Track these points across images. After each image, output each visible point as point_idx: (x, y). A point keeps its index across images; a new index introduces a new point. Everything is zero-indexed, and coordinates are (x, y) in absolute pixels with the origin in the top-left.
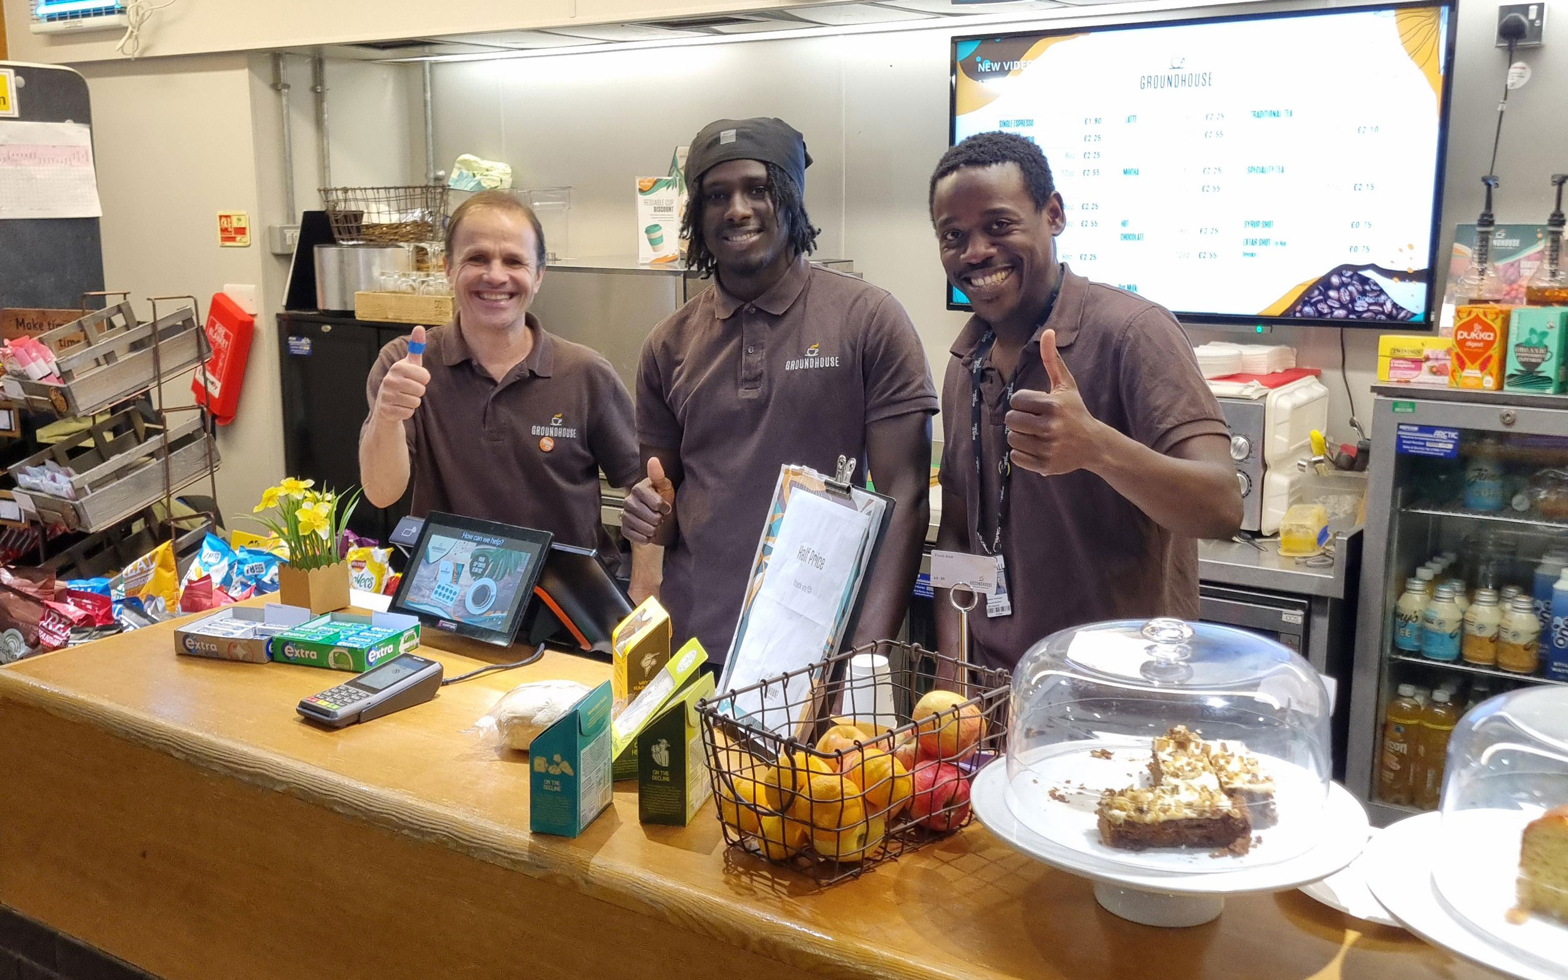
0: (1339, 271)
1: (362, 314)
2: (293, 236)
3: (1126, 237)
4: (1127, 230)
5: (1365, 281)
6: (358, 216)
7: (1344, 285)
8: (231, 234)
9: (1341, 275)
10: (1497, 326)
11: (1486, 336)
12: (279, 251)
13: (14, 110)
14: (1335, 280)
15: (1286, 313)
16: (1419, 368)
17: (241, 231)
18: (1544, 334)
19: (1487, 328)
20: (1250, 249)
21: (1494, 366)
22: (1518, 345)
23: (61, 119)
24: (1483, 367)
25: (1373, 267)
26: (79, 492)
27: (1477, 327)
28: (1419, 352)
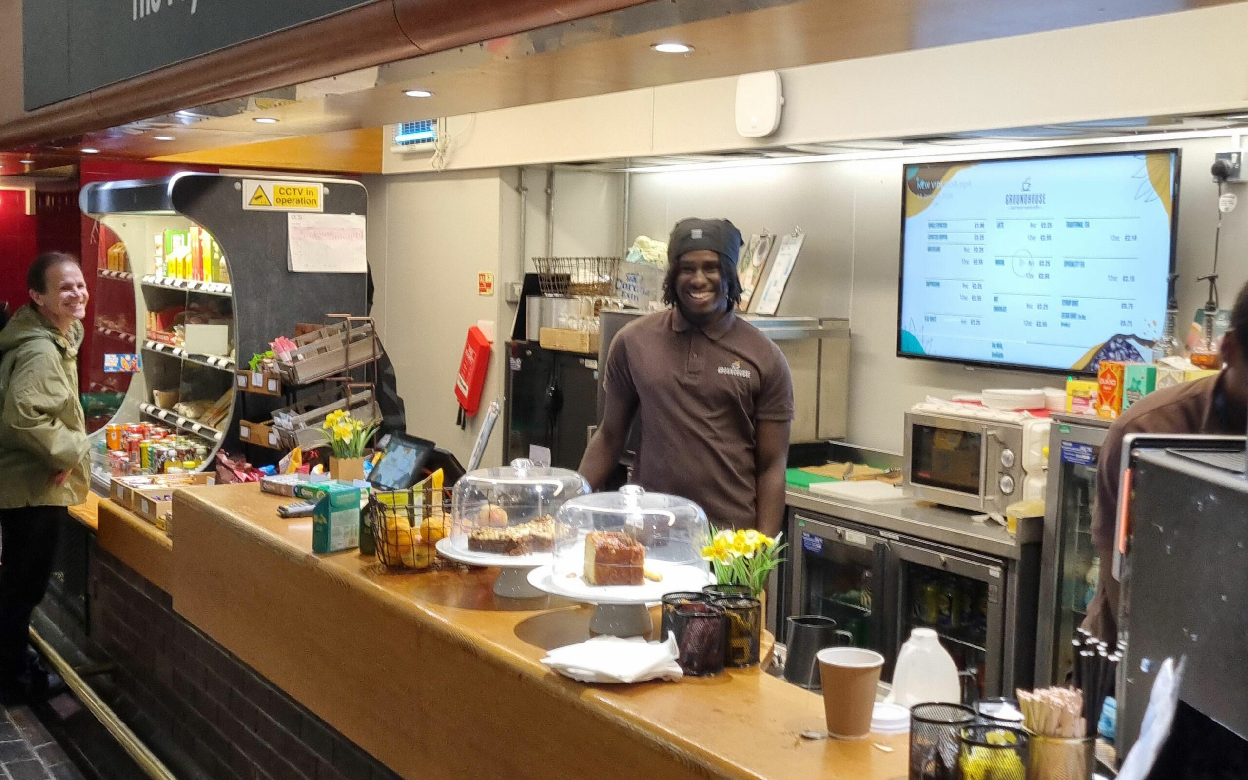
0: (1114, 339)
1: (544, 344)
2: (518, 289)
3: (997, 309)
4: (997, 304)
5: (1129, 346)
6: (568, 277)
7: (1118, 349)
8: (484, 286)
9: (1116, 342)
10: (1117, 375)
11: (1112, 382)
12: (509, 299)
13: (321, 207)
14: (1113, 345)
15: (1085, 369)
16: (1087, 404)
17: (489, 285)
18: (1139, 382)
19: (1113, 377)
20: (1065, 320)
21: (1116, 403)
22: (1128, 390)
23: (349, 213)
24: (1111, 404)
25: (1134, 337)
26: (296, 426)
27: (1108, 376)
28: (1086, 393)
